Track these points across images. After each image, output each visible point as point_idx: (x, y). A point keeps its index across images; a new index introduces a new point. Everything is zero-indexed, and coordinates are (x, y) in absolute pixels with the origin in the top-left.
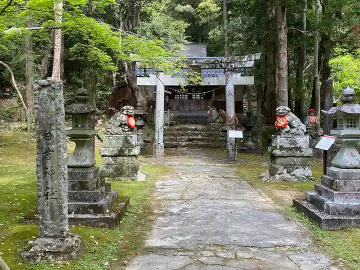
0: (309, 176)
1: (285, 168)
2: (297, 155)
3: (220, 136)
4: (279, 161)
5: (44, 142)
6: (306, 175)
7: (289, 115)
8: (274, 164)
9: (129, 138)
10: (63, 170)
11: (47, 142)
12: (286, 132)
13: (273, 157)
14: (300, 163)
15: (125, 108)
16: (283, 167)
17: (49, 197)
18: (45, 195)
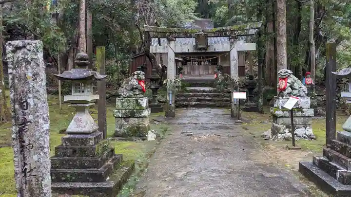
0: (311, 135)
1: (286, 128)
2: (298, 115)
3: (226, 97)
4: (280, 121)
5: (20, 112)
6: (307, 134)
7: (291, 77)
8: (276, 123)
9: (139, 101)
10: (43, 143)
11: (23, 112)
12: (288, 93)
13: (275, 117)
14: (301, 123)
15: (135, 73)
16: (285, 126)
17: (28, 174)
18: (23, 172)
